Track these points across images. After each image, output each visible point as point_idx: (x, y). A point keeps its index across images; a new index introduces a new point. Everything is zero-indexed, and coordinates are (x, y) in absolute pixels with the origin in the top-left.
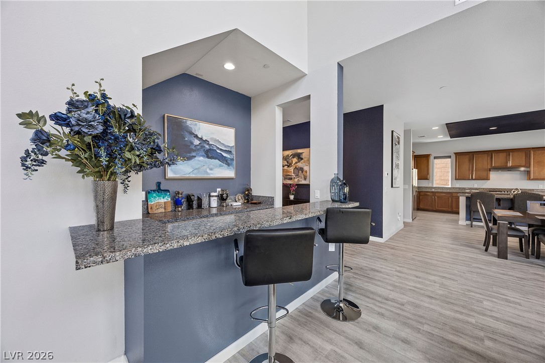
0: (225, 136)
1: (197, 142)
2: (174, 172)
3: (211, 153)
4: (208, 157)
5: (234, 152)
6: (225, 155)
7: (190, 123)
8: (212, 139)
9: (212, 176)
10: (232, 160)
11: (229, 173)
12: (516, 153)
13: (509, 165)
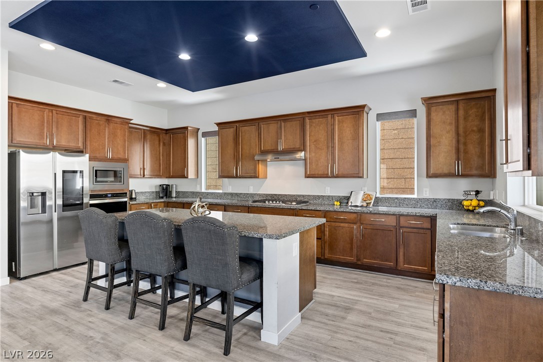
12: (289, 124)
13: (280, 148)
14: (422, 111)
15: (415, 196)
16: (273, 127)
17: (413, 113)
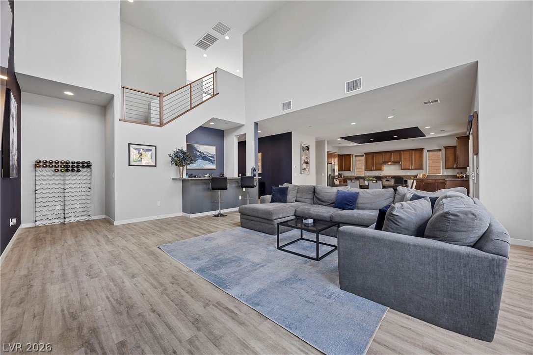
0: (211, 150)
1: (198, 154)
2: (190, 166)
3: (205, 158)
4: (203, 160)
5: (215, 157)
6: (211, 158)
7: (196, 146)
8: (205, 152)
9: (205, 168)
10: (214, 161)
11: (213, 167)
12: (395, 153)
13: (392, 160)
14: (443, 150)
15: (441, 174)
16: (388, 155)
17: (440, 150)
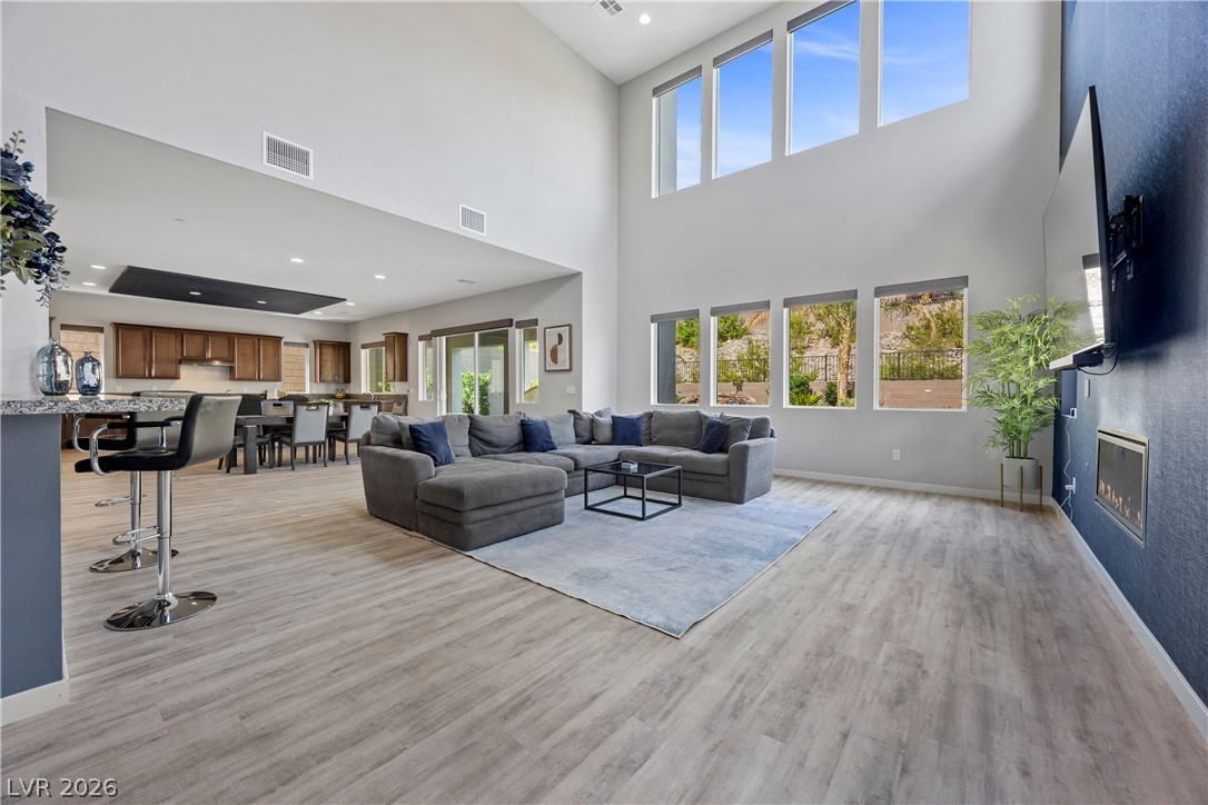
12: (217, 339)
13: (207, 356)
14: (312, 345)
16: (198, 339)
17: (307, 345)
